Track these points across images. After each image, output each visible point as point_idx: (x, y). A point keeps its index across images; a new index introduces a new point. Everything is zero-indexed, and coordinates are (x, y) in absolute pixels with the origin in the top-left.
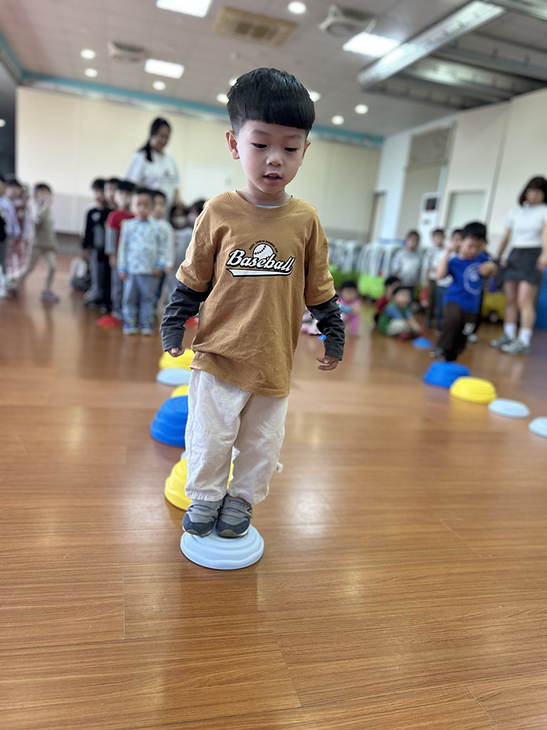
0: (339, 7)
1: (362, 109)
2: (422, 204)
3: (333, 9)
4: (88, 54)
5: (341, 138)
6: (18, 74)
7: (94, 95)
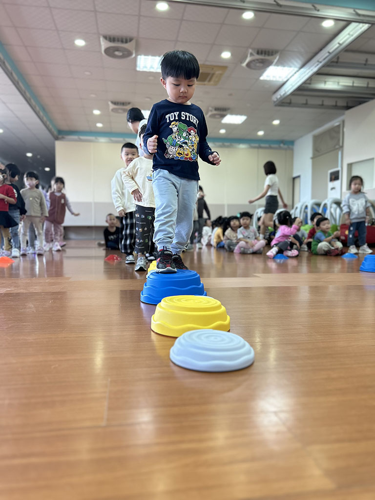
1: (276, 122)
2: (328, 178)
3: (250, 51)
4: (97, 112)
5: (263, 145)
6: (56, 133)
7: (102, 140)
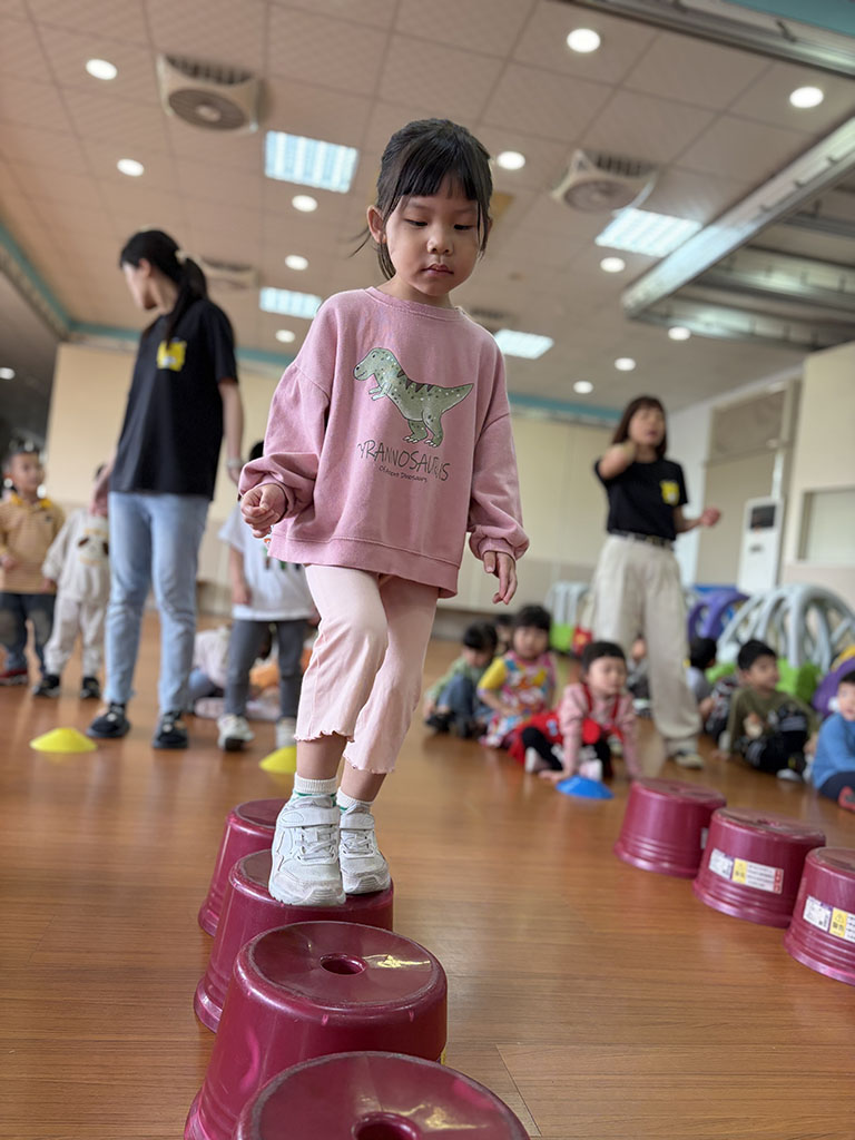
0: (588, 152)
1: (625, 364)
2: (747, 518)
3: (579, 155)
5: (586, 418)
6: (61, 325)
